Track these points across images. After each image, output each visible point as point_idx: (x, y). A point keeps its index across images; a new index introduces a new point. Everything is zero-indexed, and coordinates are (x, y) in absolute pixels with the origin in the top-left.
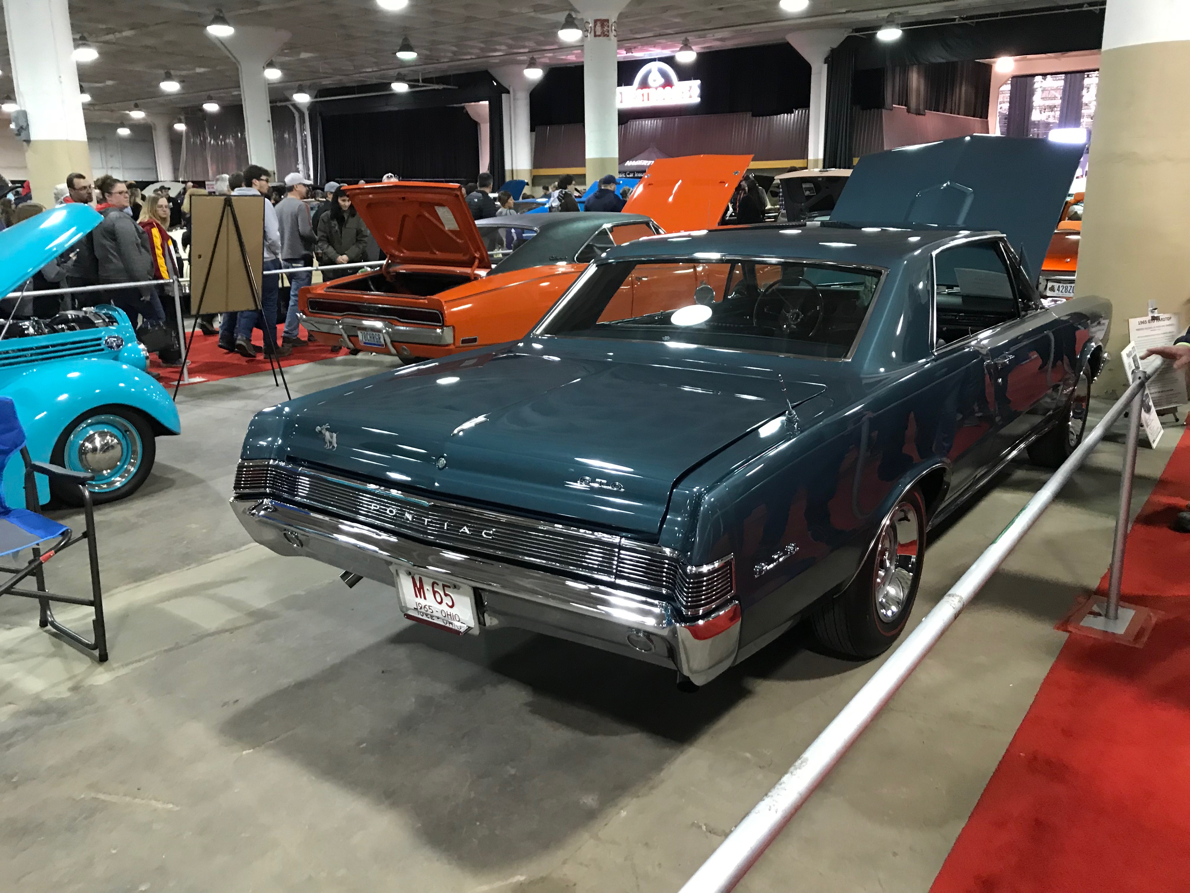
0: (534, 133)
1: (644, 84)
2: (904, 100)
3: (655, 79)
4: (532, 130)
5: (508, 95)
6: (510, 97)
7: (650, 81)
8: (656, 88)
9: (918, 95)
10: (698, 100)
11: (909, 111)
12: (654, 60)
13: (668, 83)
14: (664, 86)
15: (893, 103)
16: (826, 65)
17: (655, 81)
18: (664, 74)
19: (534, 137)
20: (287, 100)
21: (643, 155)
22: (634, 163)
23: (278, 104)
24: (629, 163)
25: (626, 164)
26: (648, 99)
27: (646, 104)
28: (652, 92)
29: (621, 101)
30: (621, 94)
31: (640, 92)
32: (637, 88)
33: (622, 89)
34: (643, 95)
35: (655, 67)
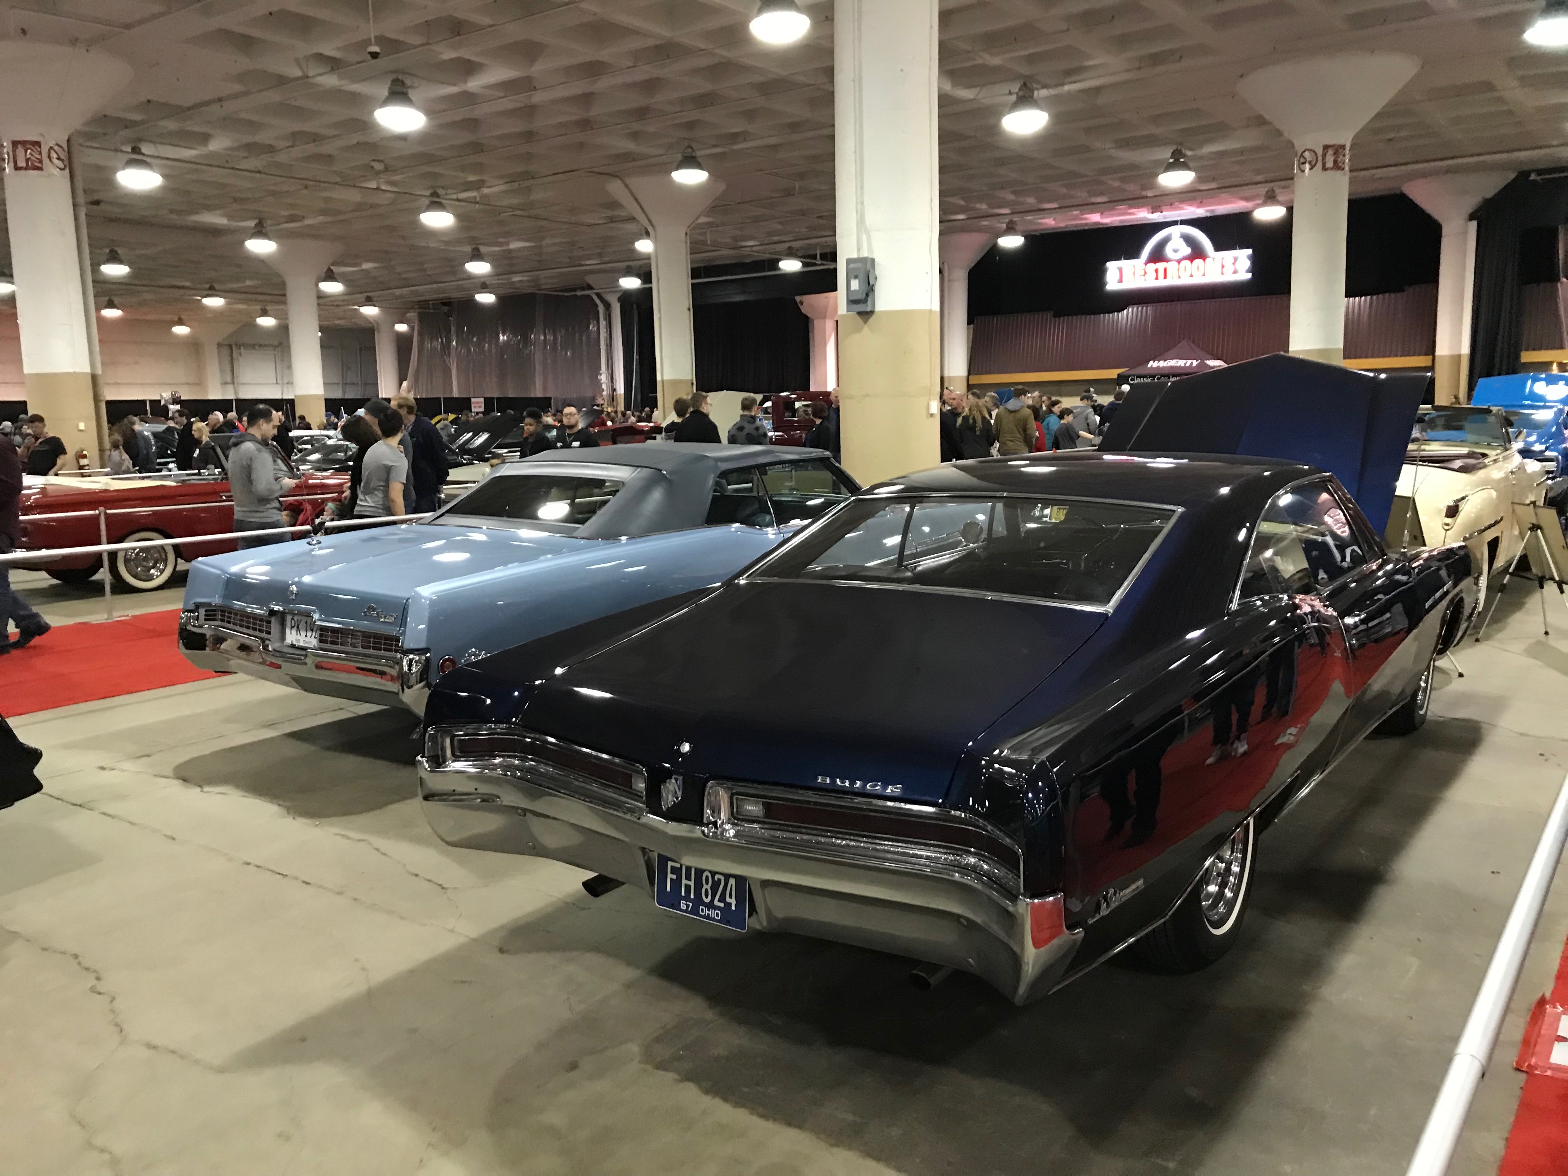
0: (972, 326)
1: (1158, 256)
3: (1177, 248)
7: (1169, 250)
8: (1179, 262)
10: (1249, 276)
12: (1175, 223)
13: (1197, 253)
14: (1191, 258)
16: (1474, 224)
17: (1176, 251)
18: (1189, 240)
19: (971, 331)
20: (590, 287)
21: (1173, 352)
22: (1162, 364)
23: (579, 293)
24: (1153, 364)
25: (1149, 366)
26: (1165, 277)
27: (1162, 283)
28: (1171, 266)
29: (1121, 281)
30: (1120, 270)
31: (1152, 266)
32: (1146, 264)
33: (1123, 263)
34: (1157, 271)
35: (1175, 232)
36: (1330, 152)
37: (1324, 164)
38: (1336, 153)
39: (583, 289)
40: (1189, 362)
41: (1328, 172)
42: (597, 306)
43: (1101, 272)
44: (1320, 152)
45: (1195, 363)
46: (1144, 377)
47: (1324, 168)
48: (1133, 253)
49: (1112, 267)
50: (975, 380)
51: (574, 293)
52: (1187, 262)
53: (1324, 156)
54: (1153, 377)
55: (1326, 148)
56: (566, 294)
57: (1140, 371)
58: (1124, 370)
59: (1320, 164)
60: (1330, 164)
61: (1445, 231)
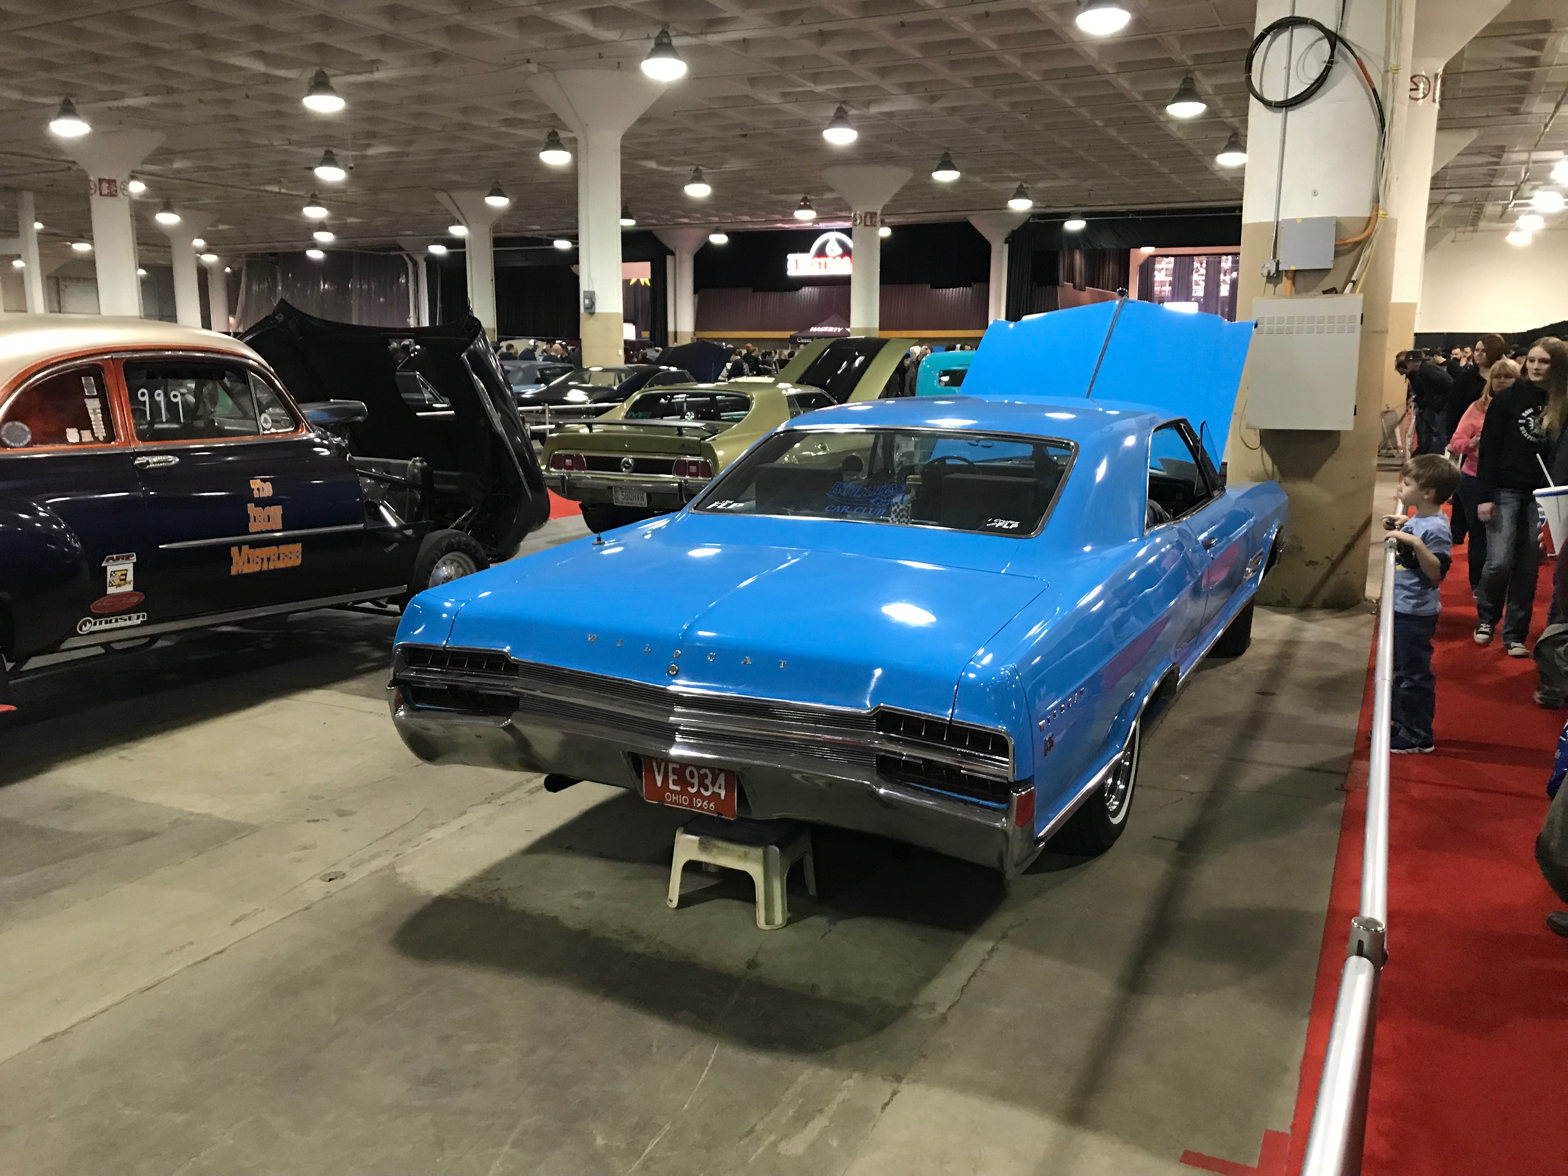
0: (697, 295)
1: (821, 253)
2: (1071, 279)
3: (833, 249)
4: (696, 291)
5: (673, 257)
6: (675, 258)
7: (828, 249)
8: (834, 258)
9: (1081, 273)
11: (1074, 287)
12: (832, 230)
13: (846, 253)
14: (842, 256)
15: (1064, 281)
16: (1007, 245)
17: (832, 250)
18: (841, 244)
19: (697, 298)
20: (402, 249)
21: (827, 321)
22: (819, 329)
23: (392, 253)
24: (813, 329)
25: (811, 330)
26: (826, 268)
27: (823, 272)
28: (830, 261)
29: (799, 268)
30: (797, 261)
31: (817, 260)
32: (815, 256)
33: (798, 256)
34: (820, 263)
35: (832, 237)
37: (865, 223)
38: (871, 217)
39: (395, 250)
40: (836, 329)
42: (406, 264)
43: (784, 262)
45: (839, 330)
46: (807, 338)
47: (865, 225)
48: (806, 249)
49: (791, 257)
50: (700, 334)
51: (388, 253)
53: (865, 218)
54: (812, 338)
55: (867, 213)
56: (382, 253)
57: (805, 334)
60: (868, 223)
61: (993, 249)
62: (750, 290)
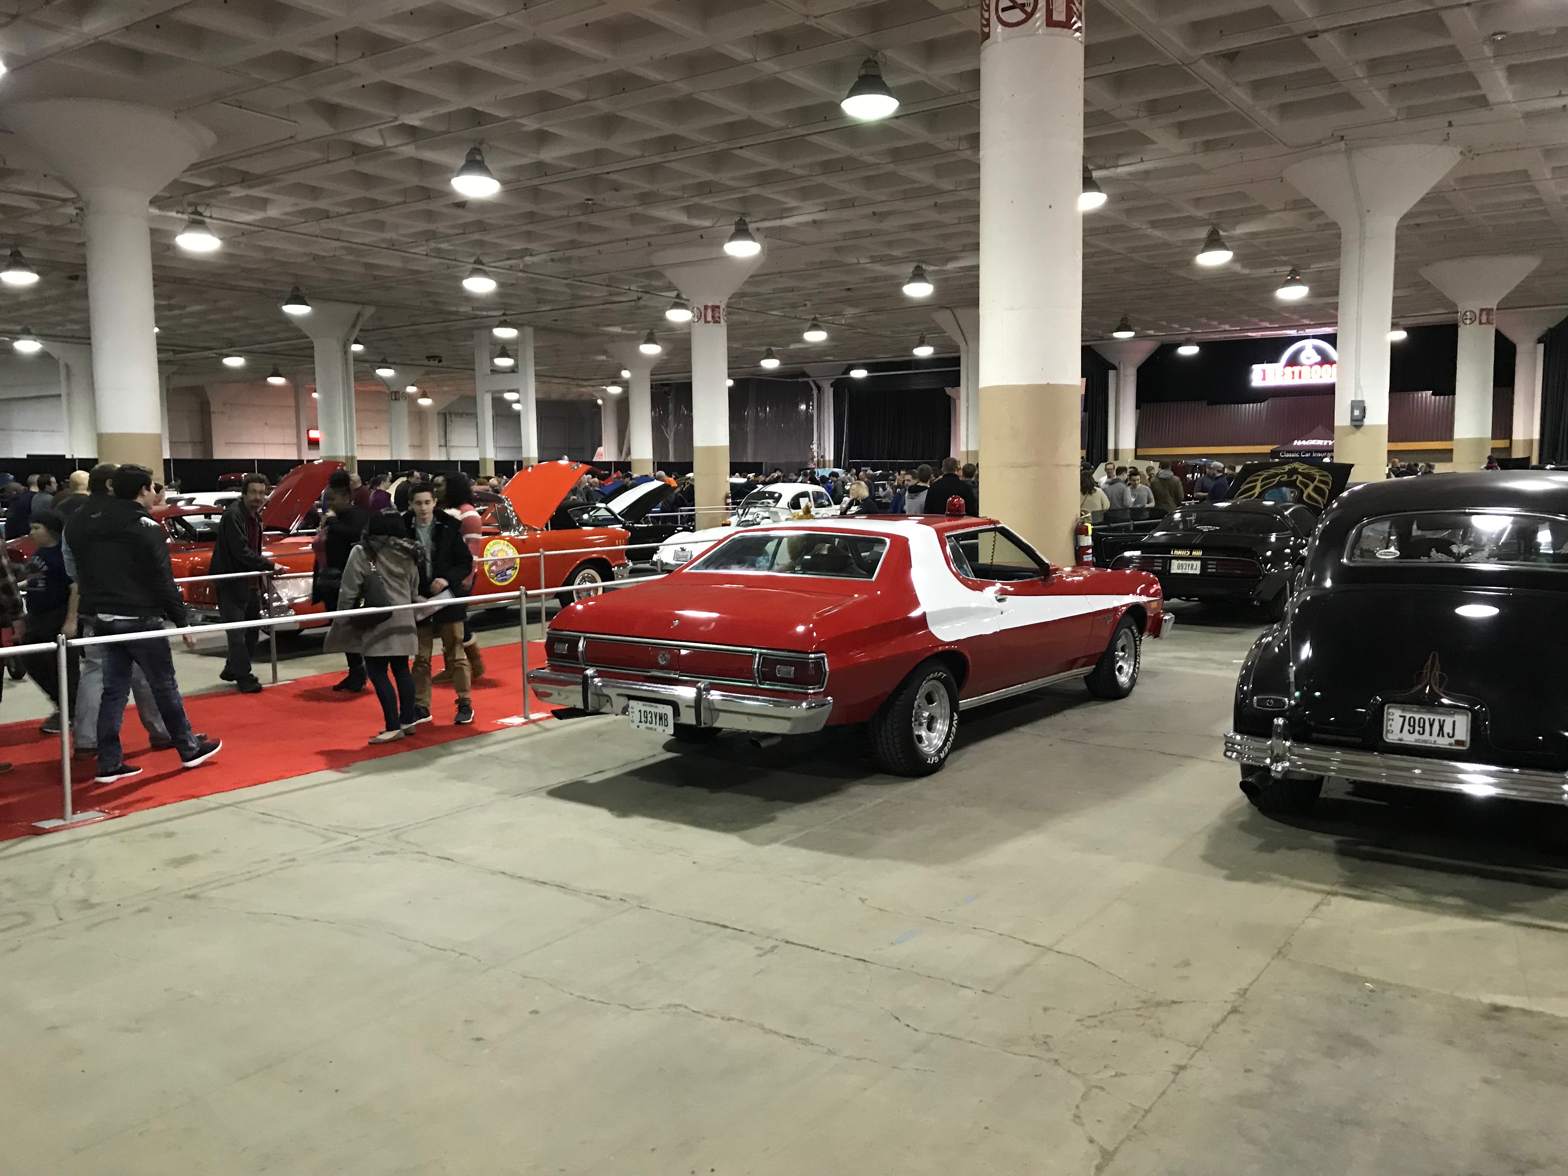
0: (1139, 410)
1: (1294, 361)
3: (1310, 356)
5: (1115, 371)
6: (1117, 373)
7: (1303, 358)
8: (1311, 366)
12: (1308, 338)
13: (1326, 360)
14: (1321, 364)
16: (1541, 347)
17: (1308, 358)
18: (1319, 351)
19: (1138, 414)
21: (1312, 434)
22: (1304, 443)
23: (800, 380)
24: (1297, 443)
25: (1294, 444)
26: (1300, 377)
27: (1297, 382)
28: (1305, 370)
29: (1264, 379)
30: (1264, 371)
31: (1289, 369)
32: (1286, 366)
33: (1265, 366)
34: (1293, 373)
35: (1308, 344)
36: (1484, 313)
37: (1480, 321)
38: (1488, 314)
39: (803, 376)
40: (1326, 442)
41: (1483, 326)
43: (1247, 372)
44: (1478, 313)
46: (1292, 452)
47: (1481, 323)
48: (1274, 359)
49: (1256, 369)
50: (1141, 452)
52: (1318, 367)
53: (1481, 315)
54: (1299, 452)
55: (1482, 310)
57: (1287, 447)
58: (1275, 447)
59: (1477, 321)
60: (1484, 320)
61: (1518, 350)
62: (1205, 403)
